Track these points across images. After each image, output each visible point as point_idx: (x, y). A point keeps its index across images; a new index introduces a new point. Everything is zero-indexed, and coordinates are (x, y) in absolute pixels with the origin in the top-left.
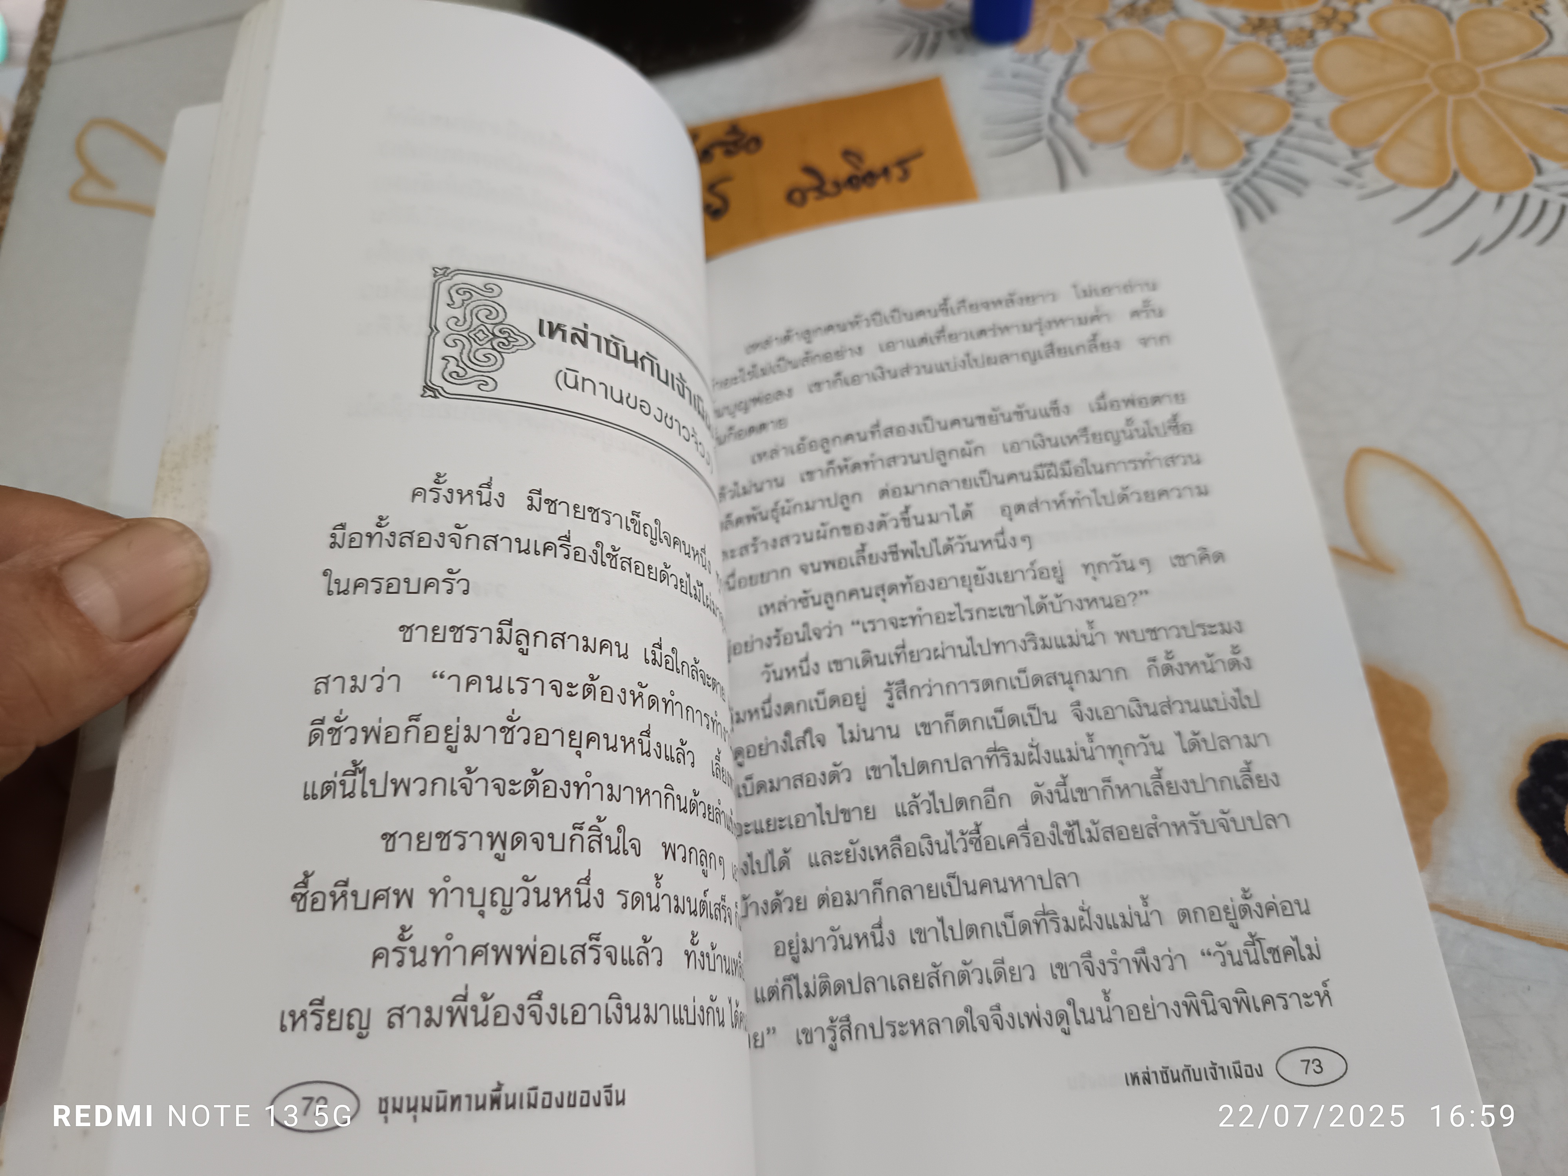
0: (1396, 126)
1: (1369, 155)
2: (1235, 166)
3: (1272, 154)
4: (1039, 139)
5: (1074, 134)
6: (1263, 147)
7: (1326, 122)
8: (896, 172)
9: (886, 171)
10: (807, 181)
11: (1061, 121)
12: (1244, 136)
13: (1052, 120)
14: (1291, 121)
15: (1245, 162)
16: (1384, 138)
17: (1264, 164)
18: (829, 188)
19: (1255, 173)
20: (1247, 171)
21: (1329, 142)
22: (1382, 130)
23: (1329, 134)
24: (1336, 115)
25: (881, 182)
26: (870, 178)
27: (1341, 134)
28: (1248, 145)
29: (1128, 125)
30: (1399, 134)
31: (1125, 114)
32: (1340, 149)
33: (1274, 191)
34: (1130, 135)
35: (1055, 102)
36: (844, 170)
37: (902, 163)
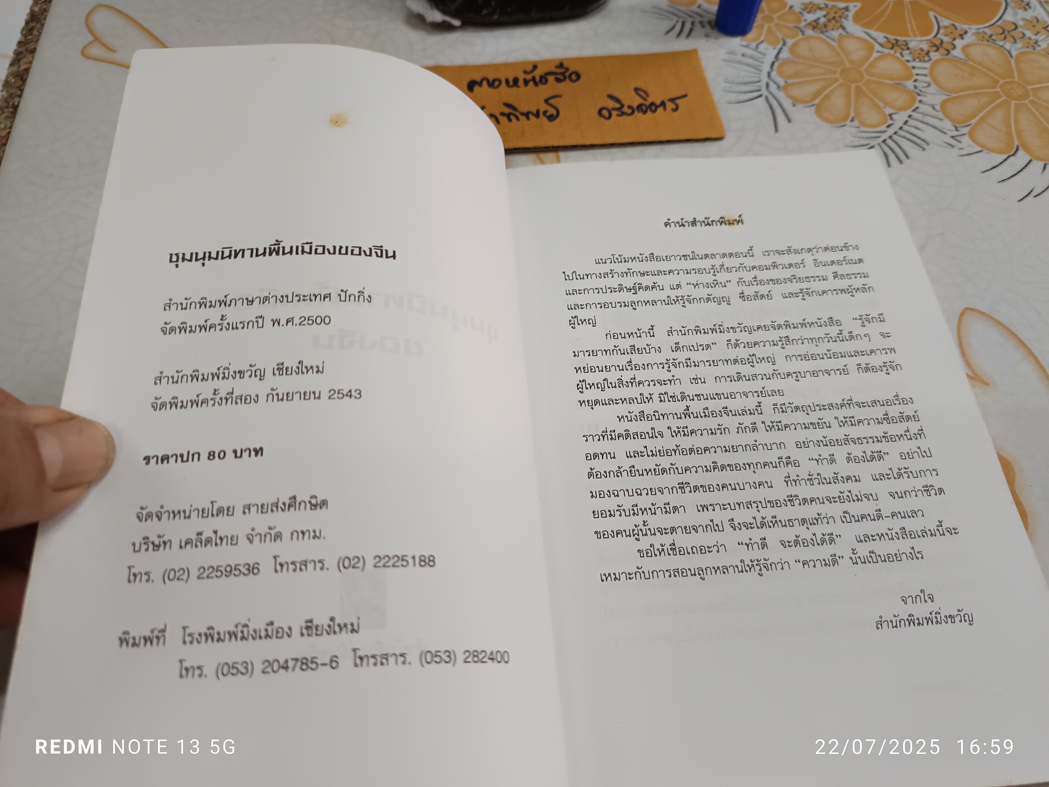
0: (981, 115)
1: (965, 130)
2: (883, 128)
3: (906, 122)
4: (760, 96)
5: (781, 95)
6: (900, 118)
7: (938, 108)
8: (670, 106)
9: (663, 104)
10: (611, 104)
11: (773, 87)
12: (888, 111)
13: (767, 85)
14: (917, 104)
15: (889, 126)
16: (974, 121)
17: (901, 128)
18: (625, 109)
19: (896, 133)
20: (891, 131)
21: (941, 120)
22: (973, 117)
23: (940, 115)
24: (943, 104)
25: (660, 110)
26: (653, 107)
27: (947, 116)
28: (890, 115)
29: (816, 95)
30: (982, 119)
31: (814, 88)
32: (947, 125)
33: (907, 145)
34: (817, 101)
35: (769, 74)
36: (637, 101)
37: (672, 100)
